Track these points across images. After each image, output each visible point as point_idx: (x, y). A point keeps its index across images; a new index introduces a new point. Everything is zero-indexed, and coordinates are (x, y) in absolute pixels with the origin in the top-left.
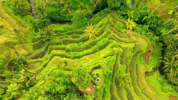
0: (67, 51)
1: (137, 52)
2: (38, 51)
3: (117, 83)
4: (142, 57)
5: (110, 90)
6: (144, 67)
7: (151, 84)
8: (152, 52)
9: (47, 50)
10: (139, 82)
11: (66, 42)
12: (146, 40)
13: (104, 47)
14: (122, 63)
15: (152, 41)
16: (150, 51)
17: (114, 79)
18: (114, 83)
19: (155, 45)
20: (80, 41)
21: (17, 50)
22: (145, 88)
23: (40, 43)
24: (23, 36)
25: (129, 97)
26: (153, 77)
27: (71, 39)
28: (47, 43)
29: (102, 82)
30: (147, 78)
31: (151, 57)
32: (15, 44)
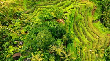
0: (47, 9)
1: (88, 9)
2: (30, 10)
3: (77, 24)
4: (90, 13)
5: (73, 27)
6: (92, 18)
7: (96, 27)
8: (96, 10)
9: (35, 9)
10: (89, 25)
11: (46, 5)
12: (93, 3)
13: (69, 6)
14: (79, 14)
15: (96, 4)
16: (95, 9)
17: (75, 21)
18: (75, 23)
19: (98, 6)
20: (54, 4)
21: (18, 9)
22: (92, 28)
23: (31, 6)
24: (21, 2)
25: (84, 32)
26: (97, 24)
27: (49, 3)
28: (35, 6)
29: (69, 20)
30: (93, 24)
31: (95, 13)
32: (16, 5)
